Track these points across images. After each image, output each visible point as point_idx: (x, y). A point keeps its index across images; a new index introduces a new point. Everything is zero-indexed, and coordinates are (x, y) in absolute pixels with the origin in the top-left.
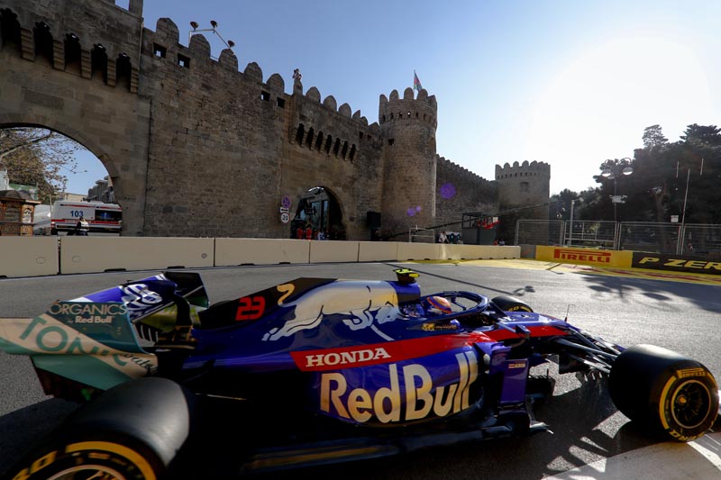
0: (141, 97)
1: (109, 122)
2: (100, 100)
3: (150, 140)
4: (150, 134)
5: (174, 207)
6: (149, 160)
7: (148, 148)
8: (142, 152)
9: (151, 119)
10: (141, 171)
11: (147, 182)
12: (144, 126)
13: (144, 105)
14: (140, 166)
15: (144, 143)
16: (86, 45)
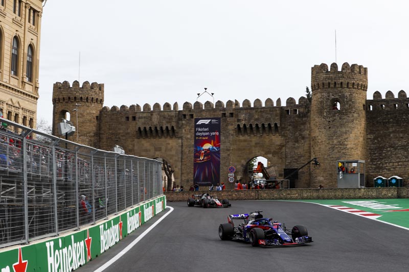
0: (179, 138)
1: (171, 151)
2: (169, 144)
3: (182, 154)
4: (182, 151)
5: (190, 180)
6: (182, 162)
8: (180, 159)
9: (182, 146)
10: (180, 167)
11: (182, 171)
12: (180, 148)
13: (180, 141)
14: (179, 164)
15: (180, 156)
16: (164, 128)
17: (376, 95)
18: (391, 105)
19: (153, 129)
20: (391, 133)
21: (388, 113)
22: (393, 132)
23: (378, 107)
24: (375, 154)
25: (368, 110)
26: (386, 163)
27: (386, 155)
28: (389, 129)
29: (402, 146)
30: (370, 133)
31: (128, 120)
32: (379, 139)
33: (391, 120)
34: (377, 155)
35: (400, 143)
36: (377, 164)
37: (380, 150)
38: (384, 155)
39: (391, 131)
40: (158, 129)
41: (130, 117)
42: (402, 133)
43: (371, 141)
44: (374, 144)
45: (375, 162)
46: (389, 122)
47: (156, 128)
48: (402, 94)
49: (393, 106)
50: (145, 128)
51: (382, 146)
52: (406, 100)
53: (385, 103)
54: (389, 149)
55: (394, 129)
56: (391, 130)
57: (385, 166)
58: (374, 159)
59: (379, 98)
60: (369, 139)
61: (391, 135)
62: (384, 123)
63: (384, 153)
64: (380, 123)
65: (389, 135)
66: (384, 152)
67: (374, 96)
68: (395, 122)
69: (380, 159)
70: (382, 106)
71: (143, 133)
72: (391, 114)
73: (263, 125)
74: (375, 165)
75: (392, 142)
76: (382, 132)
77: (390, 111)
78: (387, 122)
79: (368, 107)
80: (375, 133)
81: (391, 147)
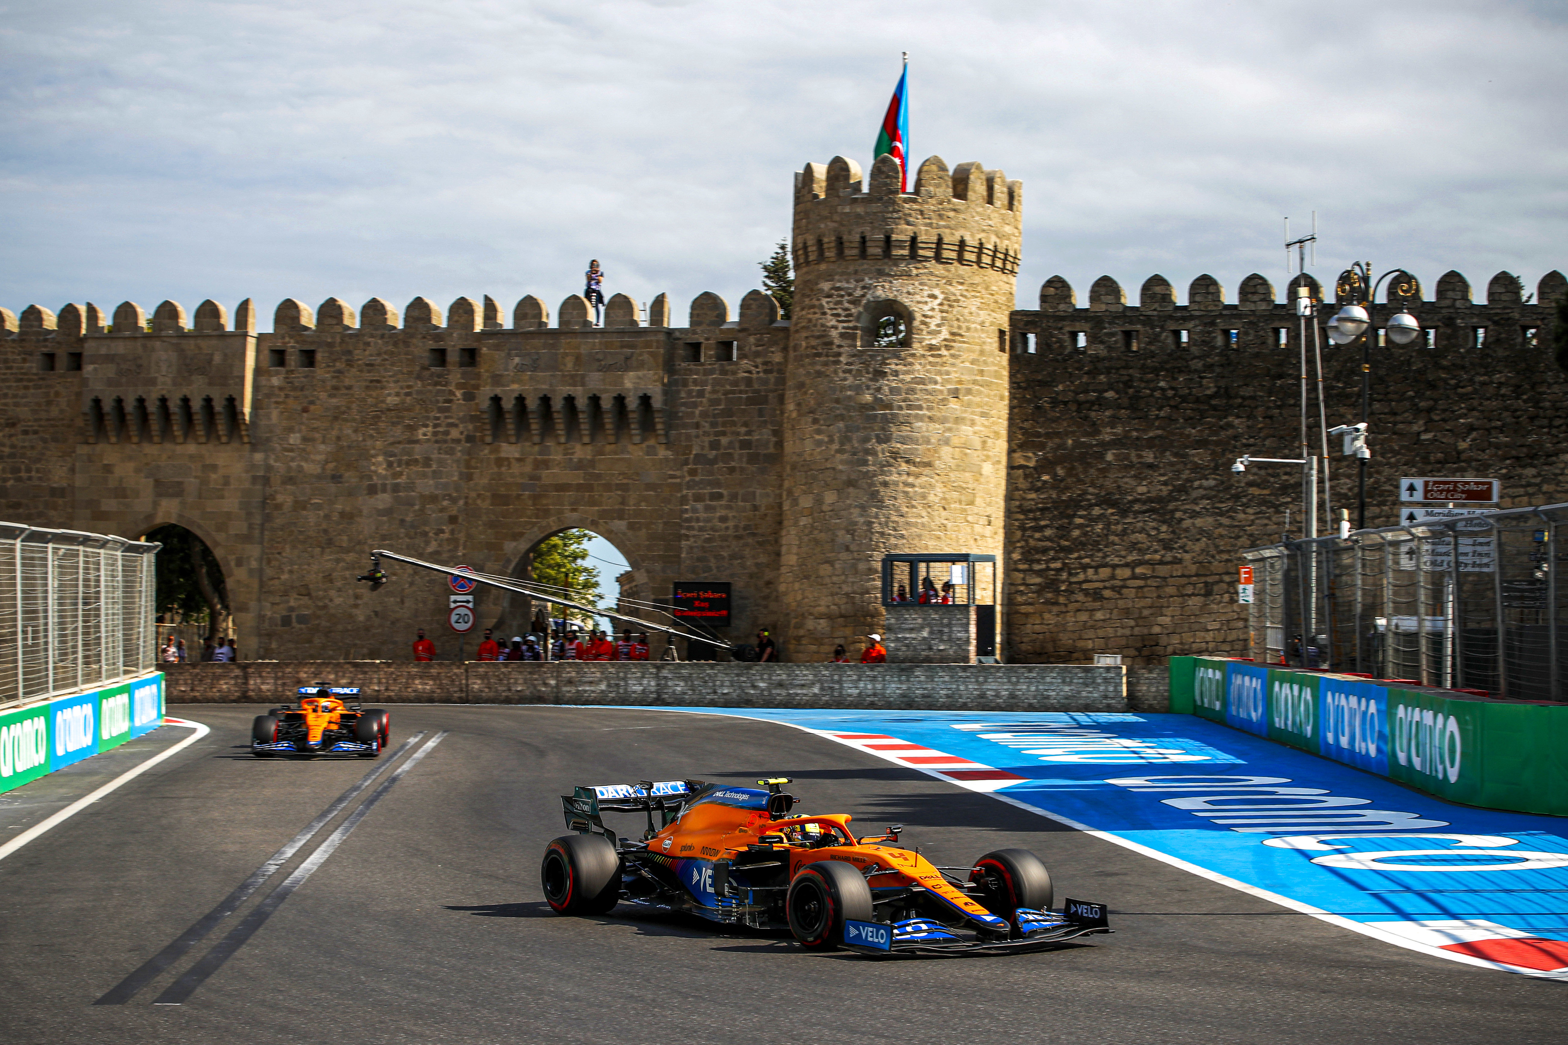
0: (254, 447)
1: (222, 497)
2: (214, 468)
3: (265, 510)
4: (265, 500)
5: (294, 615)
7: (262, 525)
8: (257, 533)
10: (254, 564)
11: (261, 580)
12: (258, 487)
13: (258, 457)
14: (254, 551)
15: (258, 520)
16: (196, 405)
17: (1052, 291)
18: (1113, 334)
19: (152, 407)
20: (1106, 446)
21: (1096, 365)
22: (1117, 443)
23: (1060, 341)
24: (1041, 529)
25: (1019, 351)
26: (1085, 567)
27: (1085, 534)
28: (1098, 432)
29: (1150, 500)
30: (1022, 446)
31: (52, 368)
32: (1060, 472)
33: (1110, 394)
34: (1048, 532)
35: (1142, 489)
36: (1048, 569)
37: (1062, 515)
38: (1076, 533)
39: (1107, 438)
40: (174, 406)
41: (62, 354)
42: (1150, 448)
43: (1026, 476)
44: (1037, 490)
45: (1038, 561)
46: (1101, 403)
47: (163, 401)
48: (1158, 289)
49: (1120, 337)
50: (119, 401)
51: (1071, 499)
52: (1171, 317)
53: (1087, 326)
54: (1096, 511)
55: (1119, 430)
56: (1107, 435)
57: (1081, 577)
58: (1037, 550)
59: (1062, 307)
60: (1021, 467)
61: (1109, 457)
62: (1079, 404)
63: (1080, 526)
64: (1065, 403)
65: (1101, 456)
66: (1078, 521)
67: (1044, 298)
68: (1125, 401)
69: (1063, 549)
70: (1074, 336)
71: (110, 422)
72: (1108, 371)
73: (595, 400)
74: (1039, 573)
75: (1109, 483)
76: (1070, 442)
77: (1104, 359)
78: (1092, 403)
79: (1019, 338)
80: (1042, 446)
81: (1106, 501)
